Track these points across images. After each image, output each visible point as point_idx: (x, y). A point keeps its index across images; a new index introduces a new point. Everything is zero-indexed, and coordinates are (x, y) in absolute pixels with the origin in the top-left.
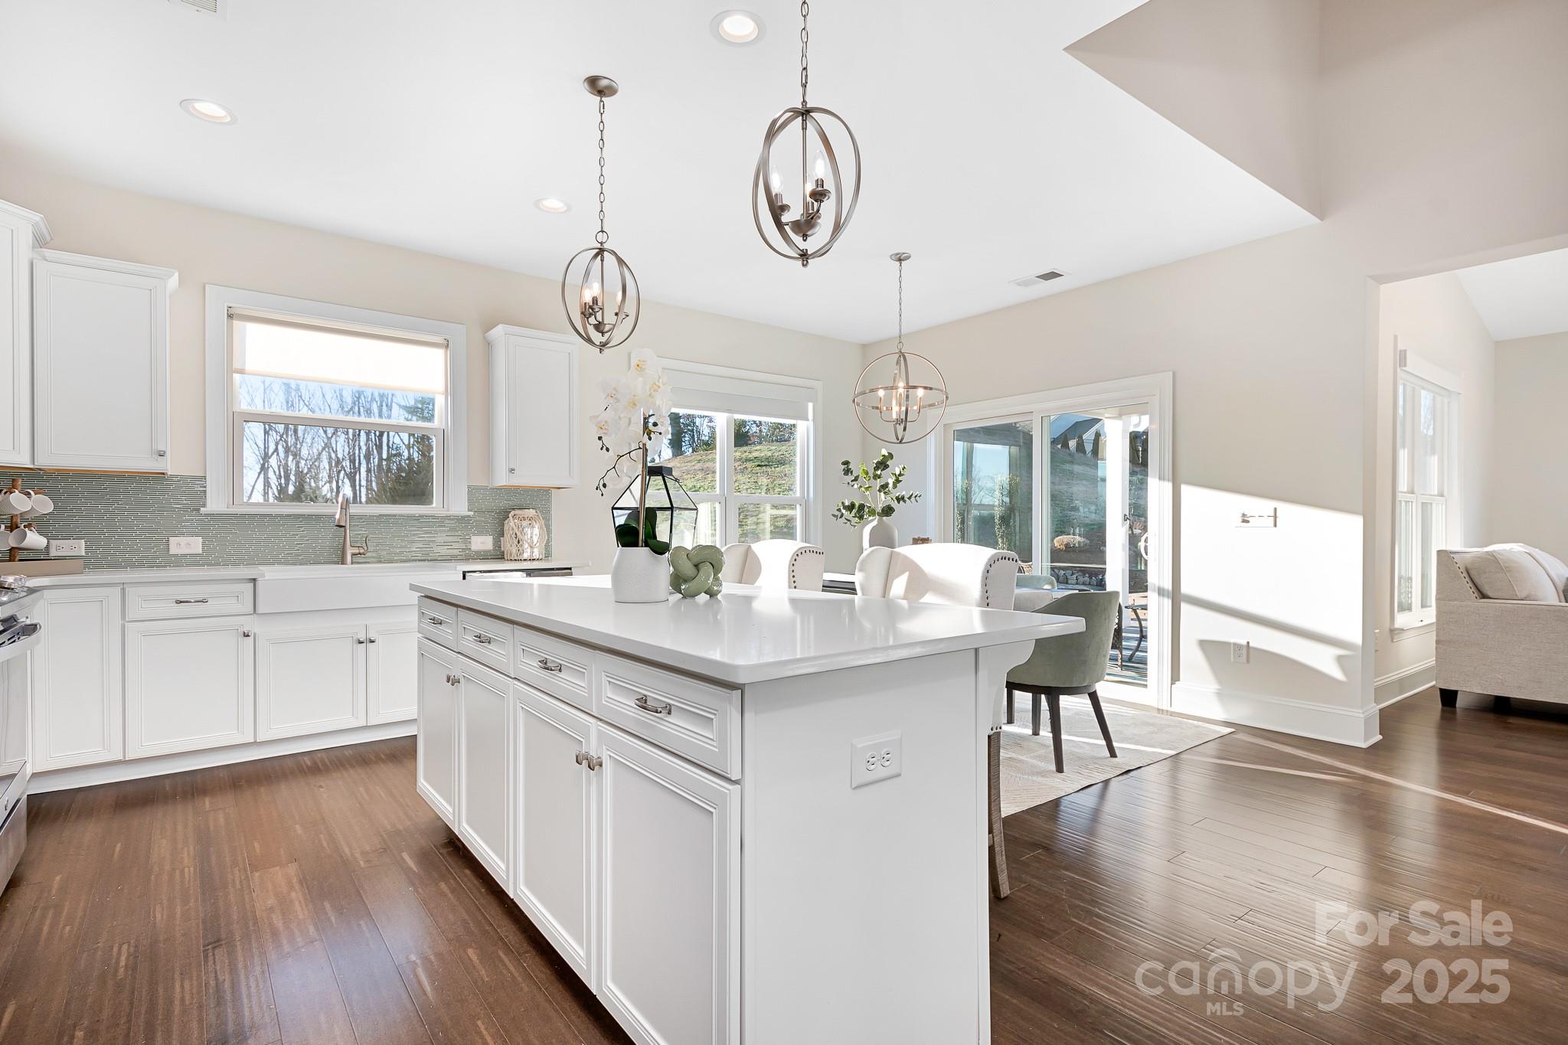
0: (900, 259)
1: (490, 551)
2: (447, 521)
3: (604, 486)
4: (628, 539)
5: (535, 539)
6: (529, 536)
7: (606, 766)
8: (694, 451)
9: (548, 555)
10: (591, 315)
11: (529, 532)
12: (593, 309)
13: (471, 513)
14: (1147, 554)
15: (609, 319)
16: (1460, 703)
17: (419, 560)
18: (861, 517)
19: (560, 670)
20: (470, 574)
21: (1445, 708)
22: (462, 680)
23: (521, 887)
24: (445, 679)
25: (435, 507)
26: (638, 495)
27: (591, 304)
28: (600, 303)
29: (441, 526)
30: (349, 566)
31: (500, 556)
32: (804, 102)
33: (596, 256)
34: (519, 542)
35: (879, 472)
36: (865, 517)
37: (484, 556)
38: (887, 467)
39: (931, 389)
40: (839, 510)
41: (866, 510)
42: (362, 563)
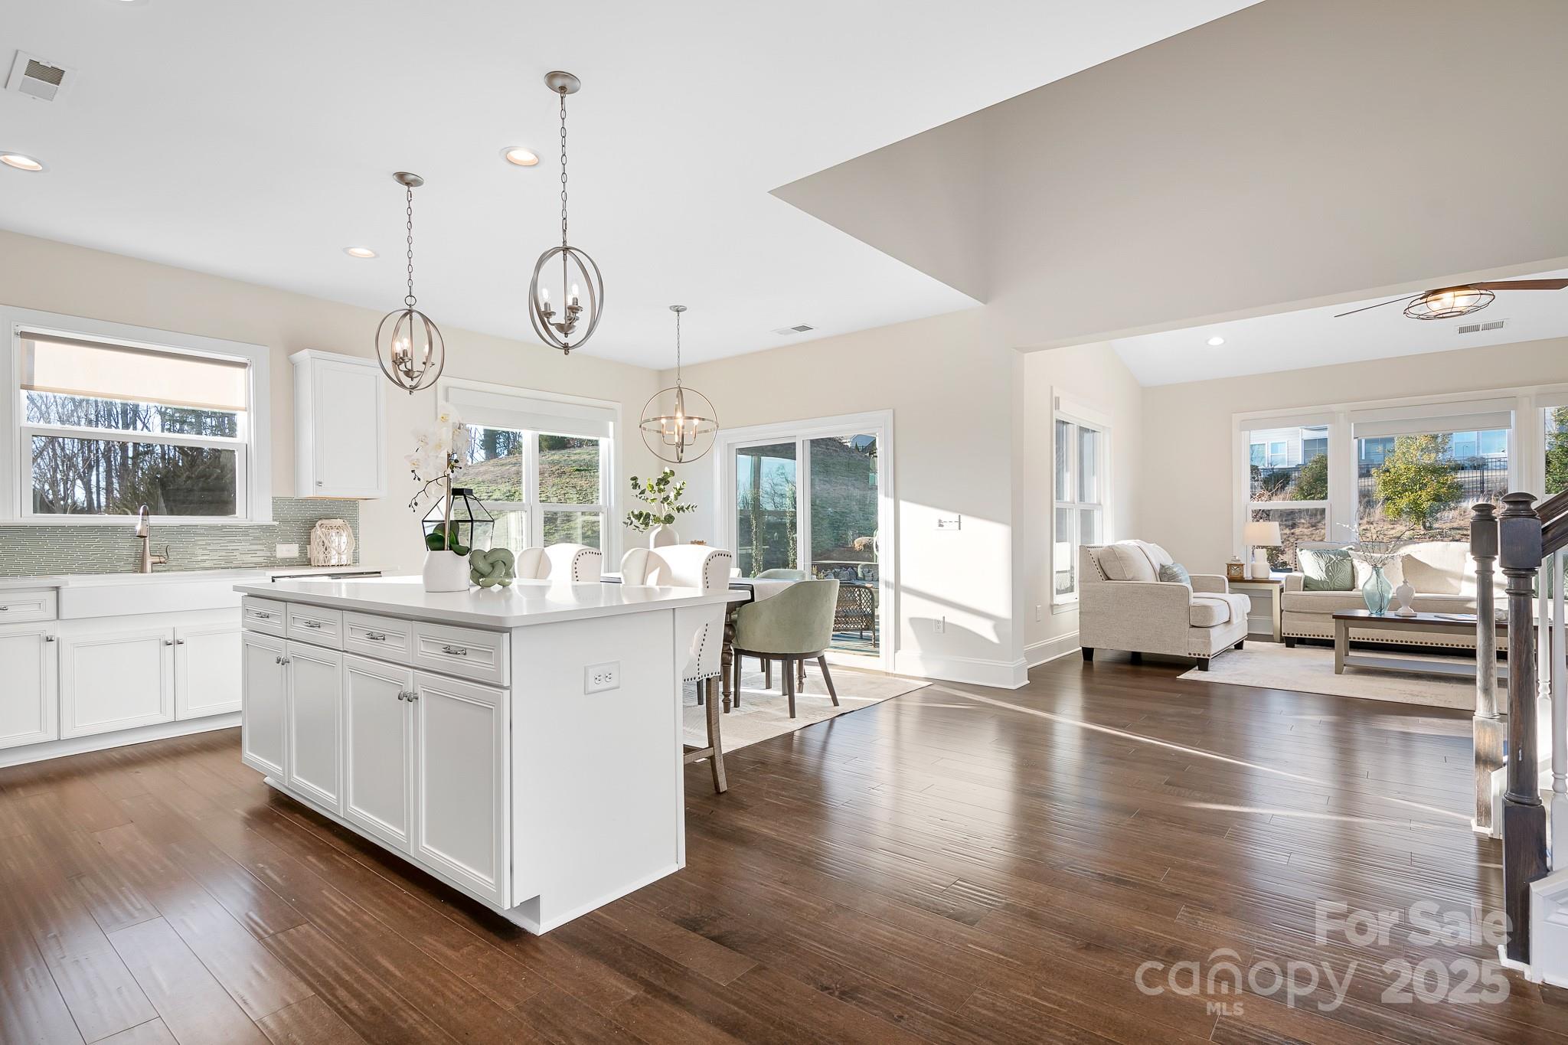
0: (678, 310)
1: (295, 558)
2: (251, 531)
3: (416, 504)
4: (437, 545)
5: (343, 547)
6: (337, 544)
7: (421, 698)
8: (510, 453)
9: (356, 561)
10: (401, 363)
11: (337, 540)
12: (403, 360)
13: (276, 523)
14: (877, 550)
15: (418, 366)
16: (1097, 658)
17: (222, 568)
18: (647, 525)
19: (384, 639)
20: (278, 579)
21: (1086, 661)
22: (292, 660)
23: (351, 806)
24: (275, 660)
25: (240, 517)
26: (444, 510)
27: (402, 356)
28: (409, 356)
29: (246, 535)
30: (148, 574)
31: (308, 563)
32: (564, 242)
33: (405, 315)
34: (326, 550)
35: (662, 487)
36: (651, 524)
37: (289, 563)
38: (667, 482)
39: (703, 419)
40: (629, 518)
41: (652, 517)
42: (161, 571)
